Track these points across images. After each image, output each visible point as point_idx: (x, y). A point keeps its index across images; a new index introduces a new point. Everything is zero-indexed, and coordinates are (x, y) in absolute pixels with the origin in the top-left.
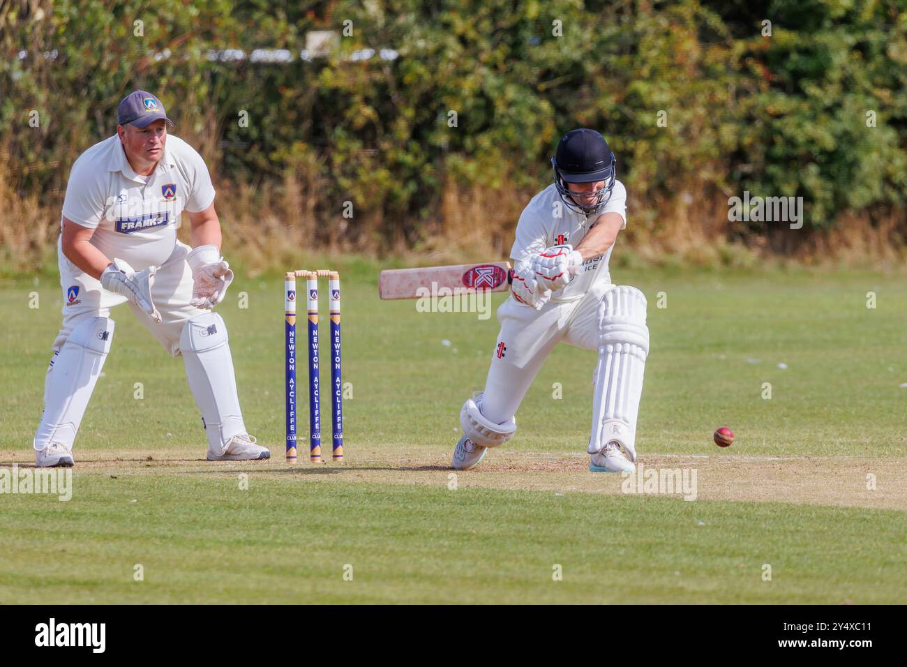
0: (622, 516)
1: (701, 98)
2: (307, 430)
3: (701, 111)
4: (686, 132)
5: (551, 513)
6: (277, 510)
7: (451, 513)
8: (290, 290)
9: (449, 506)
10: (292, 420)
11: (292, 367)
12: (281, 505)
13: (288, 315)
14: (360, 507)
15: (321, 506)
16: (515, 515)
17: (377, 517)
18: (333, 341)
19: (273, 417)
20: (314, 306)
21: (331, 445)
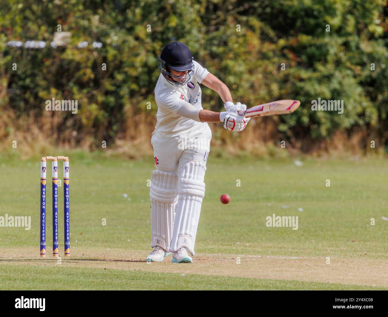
0: (215, 287)
1: (260, 70)
2: (51, 240)
3: (260, 76)
4: (252, 87)
5: (178, 284)
6: (35, 281)
7: (126, 284)
8: (43, 166)
9: (125, 280)
10: (43, 235)
11: (44, 207)
12: (37, 279)
13: (42, 179)
14: (78, 280)
15: (58, 279)
16: (159, 286)
17: (87, 286)
18: (65, 194)
19: (34, 233)
20: (56, 175)
21: (64, 248)
